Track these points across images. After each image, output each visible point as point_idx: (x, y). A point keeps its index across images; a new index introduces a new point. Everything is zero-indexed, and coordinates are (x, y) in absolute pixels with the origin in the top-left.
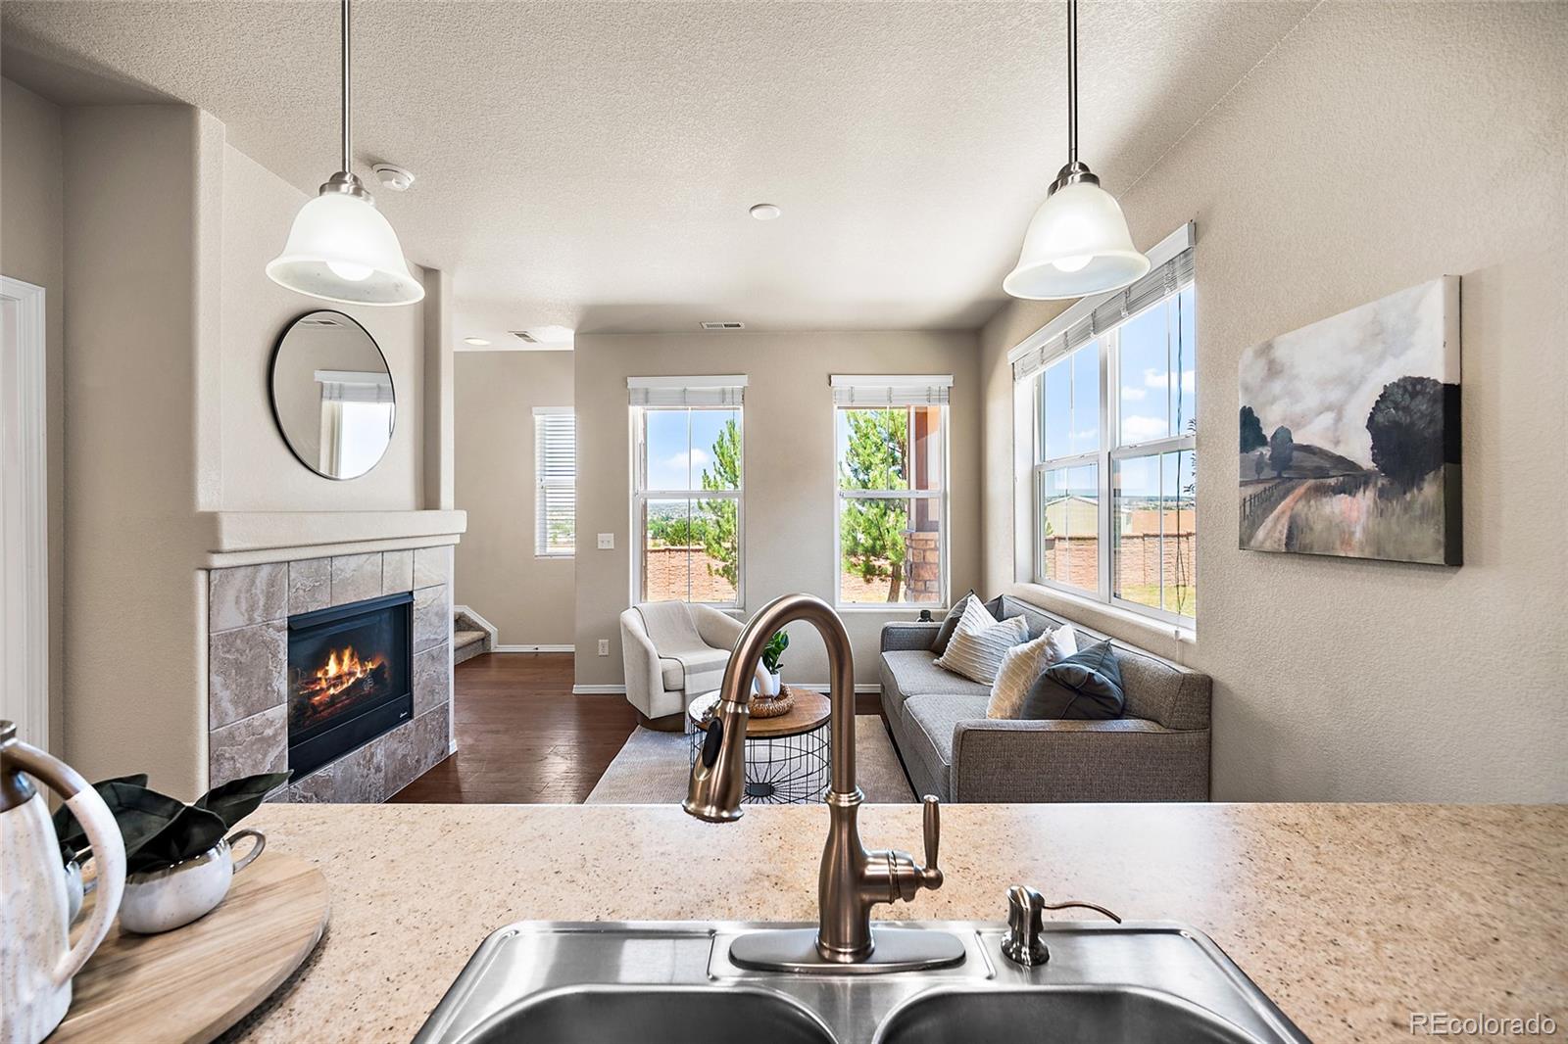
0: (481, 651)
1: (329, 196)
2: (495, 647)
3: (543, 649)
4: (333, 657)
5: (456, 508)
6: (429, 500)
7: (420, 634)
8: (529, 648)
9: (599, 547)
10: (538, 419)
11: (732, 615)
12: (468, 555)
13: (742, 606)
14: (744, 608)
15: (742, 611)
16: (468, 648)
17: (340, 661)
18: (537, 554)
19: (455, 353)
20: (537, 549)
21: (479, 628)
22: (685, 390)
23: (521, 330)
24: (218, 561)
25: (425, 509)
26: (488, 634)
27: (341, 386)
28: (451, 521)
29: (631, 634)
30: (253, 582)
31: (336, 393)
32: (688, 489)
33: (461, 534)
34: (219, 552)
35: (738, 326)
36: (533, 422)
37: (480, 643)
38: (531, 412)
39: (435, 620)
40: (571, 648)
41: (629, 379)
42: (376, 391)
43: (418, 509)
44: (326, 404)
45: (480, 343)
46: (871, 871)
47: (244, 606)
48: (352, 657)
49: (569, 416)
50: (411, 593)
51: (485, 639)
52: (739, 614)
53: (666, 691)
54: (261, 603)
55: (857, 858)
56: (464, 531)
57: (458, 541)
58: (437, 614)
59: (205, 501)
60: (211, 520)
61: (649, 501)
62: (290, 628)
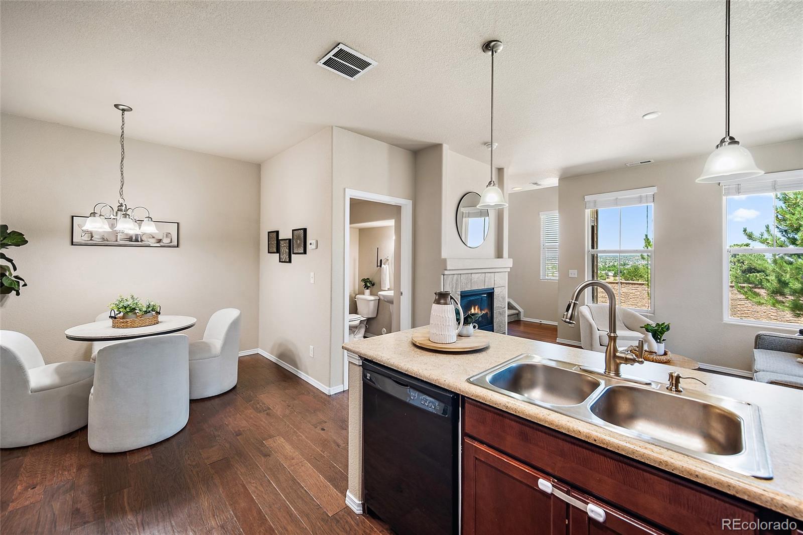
0: (516, 319)
1: (488, 188)
2: (523, 318)
3: (544, 322)
4: (473, 308)
5: (509, 257)
6: (499, 255)
7: (496, 304)
8: (538, 321)
9: (570, 276)
10: (542, 217)
11: (646, 316)
12: (513, 276)
13: (653, 312)
14: (654, 314)
15: (653, 315)
16: (512, 316)
17: (475, 309)
18: (541, 278)
19: (509, 194)
20: (542, 276)
21: (516, 309)
22: (617, 199)
23: (535, 182)
24: (446, 273)
25: (498, 258)
26: (520, 312)
27: (469, 212)
28: (507, 262)
29: (584, 317)
30: (453, 279)
31: (467, 216)
32: (619, 249)
33: (510, 268)
34: (446, 270)
35: (650, 161)
36: (540, 219)
37: (516, 315)
38: (539, 215)
39: (501, 299)
40: (556, 324)
41: (585, 197)
42: (480, 213)
43: (496, 258)
44: (464, 219)
45: (518, 189)
46: (618, 354)
47: (451, 286)
48: (478, 308)
49: (556, 214)
50: (493, 288)
51: (518, 314)
52: (650, 316)
53: (601, 345)
54: (455, 286)
55: (615, 350)
56: (511, 266)
57: (509, 271)
58: (502, 297)
59: (444, 255)
60: (445, 260)
61: (599, 255)
62: (461, 295)
